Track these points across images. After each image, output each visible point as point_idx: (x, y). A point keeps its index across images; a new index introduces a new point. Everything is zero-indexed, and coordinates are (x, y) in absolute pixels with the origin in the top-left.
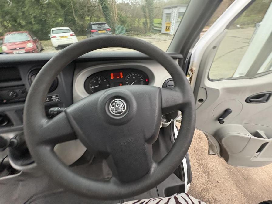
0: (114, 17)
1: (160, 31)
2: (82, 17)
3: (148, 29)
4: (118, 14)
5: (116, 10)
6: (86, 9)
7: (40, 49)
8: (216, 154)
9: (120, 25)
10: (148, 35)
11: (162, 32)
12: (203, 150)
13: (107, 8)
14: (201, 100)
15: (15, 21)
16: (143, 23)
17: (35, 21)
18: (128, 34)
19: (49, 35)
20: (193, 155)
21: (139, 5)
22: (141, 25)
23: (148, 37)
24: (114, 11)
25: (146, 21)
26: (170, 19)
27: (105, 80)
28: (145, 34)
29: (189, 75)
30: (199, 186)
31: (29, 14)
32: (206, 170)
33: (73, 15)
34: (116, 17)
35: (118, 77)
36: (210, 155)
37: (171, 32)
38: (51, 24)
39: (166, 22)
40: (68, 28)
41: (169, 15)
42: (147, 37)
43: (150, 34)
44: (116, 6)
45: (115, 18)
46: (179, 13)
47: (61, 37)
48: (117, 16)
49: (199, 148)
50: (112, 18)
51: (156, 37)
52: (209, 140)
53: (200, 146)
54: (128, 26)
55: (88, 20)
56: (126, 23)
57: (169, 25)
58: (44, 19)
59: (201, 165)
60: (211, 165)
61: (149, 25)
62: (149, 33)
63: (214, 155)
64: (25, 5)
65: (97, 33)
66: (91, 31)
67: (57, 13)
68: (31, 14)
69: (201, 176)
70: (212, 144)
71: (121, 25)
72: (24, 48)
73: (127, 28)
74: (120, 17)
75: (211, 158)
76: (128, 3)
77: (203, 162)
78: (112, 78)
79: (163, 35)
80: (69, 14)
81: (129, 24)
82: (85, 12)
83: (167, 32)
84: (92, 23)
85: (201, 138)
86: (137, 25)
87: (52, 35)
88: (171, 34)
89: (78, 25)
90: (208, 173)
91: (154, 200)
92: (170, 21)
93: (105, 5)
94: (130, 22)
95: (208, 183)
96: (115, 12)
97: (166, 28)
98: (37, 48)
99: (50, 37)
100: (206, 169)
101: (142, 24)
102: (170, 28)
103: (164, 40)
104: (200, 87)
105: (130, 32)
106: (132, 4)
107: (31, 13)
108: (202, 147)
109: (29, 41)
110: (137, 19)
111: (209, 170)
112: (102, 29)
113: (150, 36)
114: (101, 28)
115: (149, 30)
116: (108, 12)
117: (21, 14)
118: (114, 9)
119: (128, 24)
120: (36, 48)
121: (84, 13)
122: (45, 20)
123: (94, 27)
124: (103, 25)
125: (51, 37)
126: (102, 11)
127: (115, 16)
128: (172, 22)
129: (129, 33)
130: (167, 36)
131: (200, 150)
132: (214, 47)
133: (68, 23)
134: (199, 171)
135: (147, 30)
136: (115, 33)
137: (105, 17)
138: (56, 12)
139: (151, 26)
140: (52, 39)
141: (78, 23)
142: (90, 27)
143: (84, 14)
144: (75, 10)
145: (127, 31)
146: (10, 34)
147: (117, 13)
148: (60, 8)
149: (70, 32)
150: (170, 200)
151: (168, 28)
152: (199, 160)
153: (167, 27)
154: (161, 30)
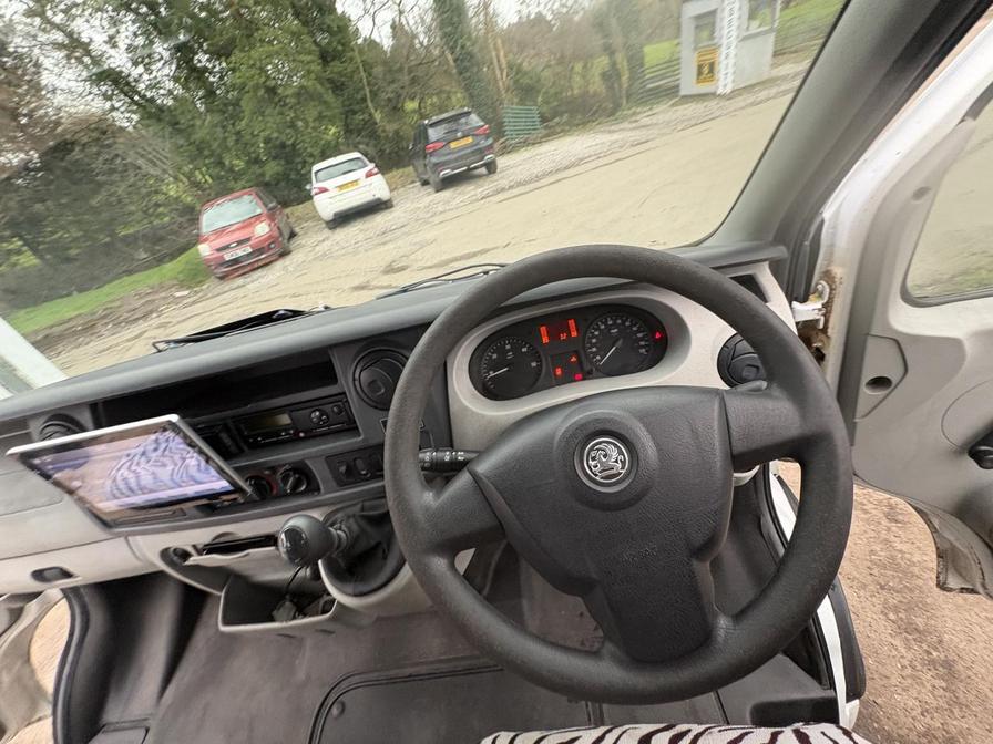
0: (496, 80)
1: (671, 92)
2: (395, 109)
3: (624, 92)
4: (510, 67)
5: (502, 54)
6: (406, 79)
7: (286, 234)
8: (981, 590)
9: (517, 104)
10: (624, 118)
11: (683, 92)
12: (916, 570)
13: (471, 56)
14: (880, 382)
15: (220, 163)
16: (604, 76)
17: (268, 153)
18: (550, 128)
19: (308, 187)
20: (864, 586)
21: (581, 13)
22: (597, 86)
23: (626, 125)
24: (495, 61)
25: (614, 65)
26: (713, 32)
27: (524, 350)
28: (612, 113)
29: (821, 295)
30: (904, 719)
31: (254, 136)
32: (935, 654)
33: (367, 107)
34: (503, 80)
35: (563, 337)
36: (950, 590)
37: (721, 83)
38: (309, 150)
39: (695, 49)
40: (356, 155)
41: (707, 22)
42: (622, 126)
43: (633, 109)
44: (499, 41)
45: (501, 84)
47: (341, 187)
48: (505, 74)
49: (893, 558)
50: (490, 88)
51: (660, 118)
52: (936, 531)
53: (901, 551)
54: (547, 102)
55: (414, 111)
56: (539, 92)
57: (709, 57)
58: (290, 142)
59: (908, 629)
60: (962, 636)
61: (625, 78)
62: (629, 109)
63: (973, 591)
64: (243, 112)
65: (445, 151)
66: (425, 149)
67: (324, 114)
68: (258, 135)
69: (913, 677)
70: (953, 548)
71: (522, 102)
72: (248, 240)
73: (545, 109)
74: (517, 74)
75: (958, 606)
76: (540, 17)
77: (920, 622)
78: (545, 340)
79: (687, 103)
80: (357, 108)
81: (552, 91)
82: (403, 88)
83: (703, 88)
84: (426, 122)
85: (900, 517)
86: (580, 88)
87: (315, 185)
88: (720, 91)
89: (383, 135)
90: (948, 670)
91: (720, 731)
92: (716, 41)
93: (463, 47)
94: (554, 83)
95: (952, 711)
96: (499, 61)
97: (700, 73)
98: (281, 234)
99: (310, 191)
100: (936, 649)
101: (597, 78)
102: (717, 68)
103: (693, 122)
104: (868, 334)
105: (557, 120)
106: (556, 15)
107: (256, 133)
108: (907, 556)
109: (258, 217)
110: (578, 67)
111: (952, 656)
112: (459, 134)
113: (634, 119)
114: (456, 131)
115: (628, 97)
116: (475, 69)
117: (234, 138)
118: (494, 54)
119: (546, 93)
120: (276, 233)
121: (401, 91)
122: (293, 145)
123: (433, 134)
124: (463, 120)
125: (313, 192)
126: (455, 71)
127: (499, 76)
128: (724, 42)
129: (551, 124)
130: (705, 104)
131: (896, 567)
132: (920, 193)
133: (354, 136)
134: (902, 657)
135: (621, 97)
136: (504, 136)
137: (467, 90)
138: (320, 113)
139: (632, 79)
140: (315, 198)
141: (384, 131)
142: (422, 134)
143: (399, 96)
144: (371, 91)
145: (544, 119)
146: (212, 206)
147: (504, 66)
148: (329, 97)
149: (365, 166)
150: (780, 737)
151: (707, 71)
152: (896, 610)
153: (700, 67)
154: (678, 86)
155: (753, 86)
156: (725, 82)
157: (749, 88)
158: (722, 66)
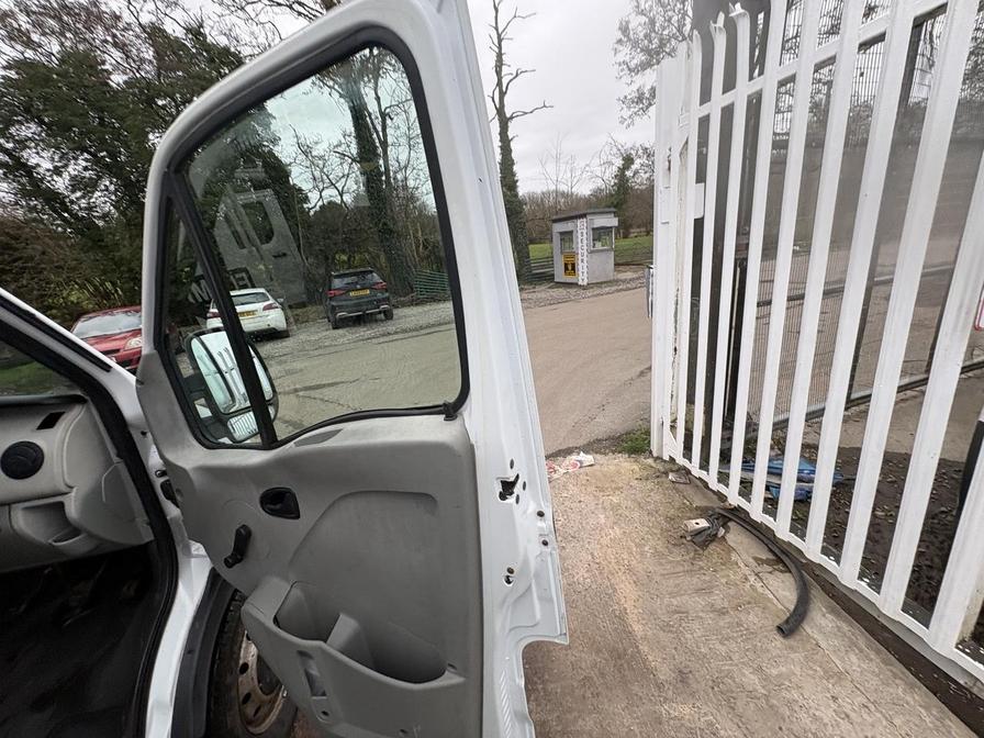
1: (549, 278)
5: (420, 234)
6: (339, 238)
11: (556, 279)
26: (572, 245)
34: (419, 251)
37: (580, 278)
39: (562, 252)
40: (261, 290)
41: (567, 236)
44: (418, 224)
46: (593, 229)
48: (422, 247)
51: (539, 294)
57: (571, 259)
65: (343, 297)
66: (326, 294)
72: (118, 351)
79: (559, 287)
83: (569, 279)
84: (332, 273)
88: (580, 283)
92: (574, 250)
97: (566, 269)
102: (576, 267)
109: (136, 333)
112: (358, 287)
114: (357, 283)
118: (412, 233)
123: (337, 283)
124: (365, 276)
128: (579, 251)
130: (571, 290)
136: (414, 291)
139: (521, 265)
142: (327, 282)
143: (330, 250)
144: (306, 243)
147: (421, 241)
149: (267, 300)
151: (571, 268)
153: (566, 265)
154: (553, 275)
155: (602, 283)
156: (582, 277)
157: (599, 284)
158: (580, 267)
